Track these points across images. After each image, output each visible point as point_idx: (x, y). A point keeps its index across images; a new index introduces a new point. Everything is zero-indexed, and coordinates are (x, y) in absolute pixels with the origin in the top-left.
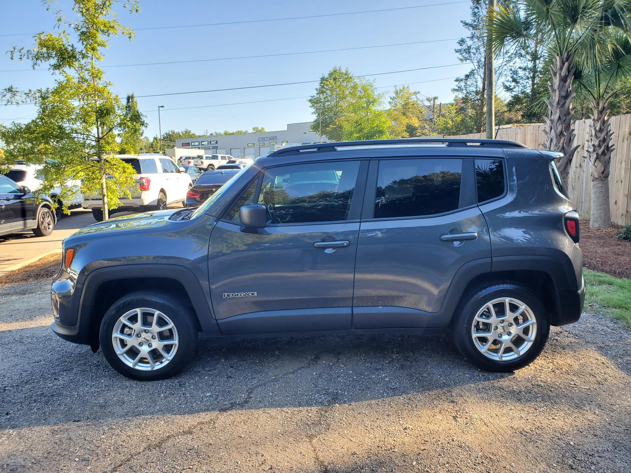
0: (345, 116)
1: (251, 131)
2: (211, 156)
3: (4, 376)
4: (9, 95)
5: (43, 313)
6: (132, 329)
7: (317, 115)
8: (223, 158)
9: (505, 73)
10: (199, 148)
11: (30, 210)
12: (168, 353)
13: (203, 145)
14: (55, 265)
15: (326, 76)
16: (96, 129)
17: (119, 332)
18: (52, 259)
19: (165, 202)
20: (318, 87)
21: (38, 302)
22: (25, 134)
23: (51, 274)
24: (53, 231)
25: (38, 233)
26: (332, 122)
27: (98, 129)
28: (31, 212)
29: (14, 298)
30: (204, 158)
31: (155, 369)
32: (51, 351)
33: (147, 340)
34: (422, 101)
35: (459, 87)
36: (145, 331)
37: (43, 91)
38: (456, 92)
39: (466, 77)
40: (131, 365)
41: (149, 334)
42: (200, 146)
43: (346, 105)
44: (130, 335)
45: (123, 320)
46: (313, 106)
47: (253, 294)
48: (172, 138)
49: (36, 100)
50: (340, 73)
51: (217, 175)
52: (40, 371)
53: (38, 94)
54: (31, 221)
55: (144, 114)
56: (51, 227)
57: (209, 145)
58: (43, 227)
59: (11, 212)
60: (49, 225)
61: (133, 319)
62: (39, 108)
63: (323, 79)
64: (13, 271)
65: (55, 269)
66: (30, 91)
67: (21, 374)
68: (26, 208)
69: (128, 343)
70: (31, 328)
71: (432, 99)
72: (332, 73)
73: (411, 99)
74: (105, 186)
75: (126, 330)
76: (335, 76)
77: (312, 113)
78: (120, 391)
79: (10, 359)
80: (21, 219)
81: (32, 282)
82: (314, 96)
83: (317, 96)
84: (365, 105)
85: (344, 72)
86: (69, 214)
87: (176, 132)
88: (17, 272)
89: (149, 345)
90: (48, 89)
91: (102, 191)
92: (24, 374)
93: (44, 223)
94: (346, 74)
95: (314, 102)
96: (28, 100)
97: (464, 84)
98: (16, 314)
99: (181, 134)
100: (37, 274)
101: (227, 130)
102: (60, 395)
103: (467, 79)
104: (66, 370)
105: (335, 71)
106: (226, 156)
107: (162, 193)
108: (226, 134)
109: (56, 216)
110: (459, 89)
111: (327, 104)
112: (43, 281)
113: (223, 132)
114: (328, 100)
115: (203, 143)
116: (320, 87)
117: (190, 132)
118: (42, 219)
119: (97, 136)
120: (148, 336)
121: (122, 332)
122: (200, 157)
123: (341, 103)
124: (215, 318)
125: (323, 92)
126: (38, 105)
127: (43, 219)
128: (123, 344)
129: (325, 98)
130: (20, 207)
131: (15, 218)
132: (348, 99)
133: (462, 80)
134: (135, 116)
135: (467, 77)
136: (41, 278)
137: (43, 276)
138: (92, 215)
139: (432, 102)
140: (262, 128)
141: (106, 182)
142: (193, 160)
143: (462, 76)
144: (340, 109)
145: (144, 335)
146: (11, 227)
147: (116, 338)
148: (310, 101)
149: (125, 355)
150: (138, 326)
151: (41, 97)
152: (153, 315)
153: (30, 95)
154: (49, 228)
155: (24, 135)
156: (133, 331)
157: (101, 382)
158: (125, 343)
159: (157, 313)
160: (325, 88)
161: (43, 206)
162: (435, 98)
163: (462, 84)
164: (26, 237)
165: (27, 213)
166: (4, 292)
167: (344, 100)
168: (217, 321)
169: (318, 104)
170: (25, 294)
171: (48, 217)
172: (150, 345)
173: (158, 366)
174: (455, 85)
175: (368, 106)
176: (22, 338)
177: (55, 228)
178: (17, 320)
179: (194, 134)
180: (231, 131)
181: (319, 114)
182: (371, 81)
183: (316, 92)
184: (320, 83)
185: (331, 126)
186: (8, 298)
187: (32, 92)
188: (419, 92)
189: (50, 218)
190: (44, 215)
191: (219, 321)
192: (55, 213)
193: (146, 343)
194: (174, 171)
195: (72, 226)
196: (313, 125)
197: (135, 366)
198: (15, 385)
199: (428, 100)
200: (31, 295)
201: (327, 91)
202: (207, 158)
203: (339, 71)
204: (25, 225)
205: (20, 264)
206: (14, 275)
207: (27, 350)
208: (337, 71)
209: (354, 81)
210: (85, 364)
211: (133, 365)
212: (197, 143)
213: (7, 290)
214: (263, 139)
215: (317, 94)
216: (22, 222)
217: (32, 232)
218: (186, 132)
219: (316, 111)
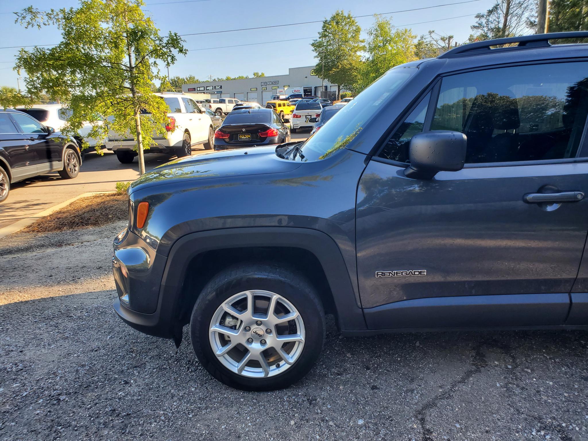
0: (347, 59)
1: (251, 76)
2: (218, 100)
3: (54, 373)
4: (29, 17)
5: (87, 273)
6: (237, 319)
7: (319, 58)
8: (230, 102)
9: (531, 7)
10: (204, 93)
11: (55, 152)
12: (288, 354)
13: (208, 90)
14: (89, 212)
15: (329, 19)
16: (128, 57)
17: (218, 324)
18: (84, 205)
19: (190, 143)
20: (321, 31)
21: (78, 257)
22: (50, 61)
23: (86, 222)
24: (79, 173)
25: (64, 175)
26: (334, 66)
27: (130, 56)
28: (57, 154)
29: (50, 251)
30: (212, 102)
31: (269, 376)
32: (110, 333)
33: (258, 335)
34: (436, 41)
35: (479, 24)
36: (258, 323)
37: (66, 11)
38: (475, 29)
39: (488, 13)
40: (235, 370)
41: (261, 327)
42: (205, 91)
43: (348, 48)
44: (233, 328)
45: (225, 306)
46: (315, 49)
47: (420, 273)
48: (177, 84)
49: (60, 23)
50: (342, 17)
51: (244, 114)
52: (102, 367)
53: (61, 16)
54: (57, 162)
55: (183, 38)
56: (77, 168)
57: (214, 90)
58: (69, 169)
59: (35, 153)
60: (75, 166)
61: (241, 305)
62: (63, 31)
63: (325, 22)
64: (44, 217)
65: (91, 217)
66: (52, 11)
67: (77, 370)
68: (52, 150)
69: (232, 339)
70: (77, 295)
71: (447, 38)
72: (335, 17)
73: (425, 39)
74: (139, 123)
75: (228, 320)
76: (337, 19)
77: (315, 57)
78: (224, 410)
79: (59, 344)
80: (46, 160)
81: (67, 232)
82: (317, 40)
83: (319, 40)
84: (382, 44)
85: (347, 16)
86: (102, 155)
87: (180, 78)
88: (49, 218)
89: (261, 342)
90: (72, 8)
91: (137, 128)
92: (82, 371)
93: (70, 165)
94: (349, 18)
95: (316, 46)
96: (51, 22)
97: (486, 21)
98: (56, 274)
99: (186, 80)
100: (71, 222)
101: (229, 76)
102: (139, 414)
103: (489, 15)
104: (136, 367)
105: (337, 15)
106: (233, 99)
107: (186, 134)
108: (228, 79)
109: (81, 158)
110: (479, 26)
111: (329, 47)
112: (80, 230)
113: (224, 78)
114: (330, 43)
115: (208, 88)
116: (323, 31)
117: (194, 78)
118: (67, 161)
119: (129, 66)
120: (261, 330)
121: (222, 323)
122: (208, 101)
123: (343, 47)
124: (360, 306)
125: (325, 36)
126: (61, 28)
127: (69, 160)
128: (224, 340)
129: (327, 42)
130: (45, 147)
131: (39, 160)
132: (351, 42)
133: (483, 16)
134: (173, 40)
135: (490, 12)
136: (75, 226)
137: (78, 224)
138: (116, 157)
139: (447, 41)
140: (262, 73)
141: (140, 118)
142: (201, 104)
143: (485, 12)
144: (343, 53)
145: (254, 328)
146: (37, 169)
147: (215, 332)
148: (313, 45)
149: (227, 356)
150: (247, 315)
151: (65, 18)
152: (269, 299)
153: (52, 16)
154: (75, 170)
155: (48, 62)
156: (239, 322)
157: (192, 392)
158: (227, 339)
159: (275, 297)
160: (328, 32)
161: (68, 147)
162: (450, 38)
163: (484, 21)
164: (52, 180)
165: (52, 154)
166: (39, 243)
167: (346, 44)
168: (363, 311)
169: (320, 48)
170: (60, 246)
171: (74, 159)
172: (263, 342)
173: (274, 371)
174: (475, 22)
175: (384, 45)
176: (68, 310)
177: (81, 171)
178: (59, 283)
179: (198, 80)
180: (232, 77)
181: (321, 58)
182: (388, 19)
183: (319, 36)
184: (323, 27)
185: (333, 69)
186: (43, 250)
187: (55, 13)
188: (433, 31)
189: (75, 160)
190: (69, 156)
191: (366, 311)
192: (80, 154)
193: (257, 340)
194: (196, 111)
195: (97, 168)
196: (315, 68)
197: (241, 372)
198: (71, 391)
199: (443, 39)
200: (68, 247)
201: (330, 35)
202: (215, 102)
203: (342, 14)
204: (51, 166)
205: (51, 208)
206: (46, 222)
207: (79, 329)
208: (340, 15)
209: (356, 25)
210: (159, 356)
211: (238, 370)
212: (202, 89)
213: (41, 240)
214: (266, 83)
215: (320, 38)
216: (48, 164)
217: (58, 175)
218: (190, 78)
219: (318, 54)
